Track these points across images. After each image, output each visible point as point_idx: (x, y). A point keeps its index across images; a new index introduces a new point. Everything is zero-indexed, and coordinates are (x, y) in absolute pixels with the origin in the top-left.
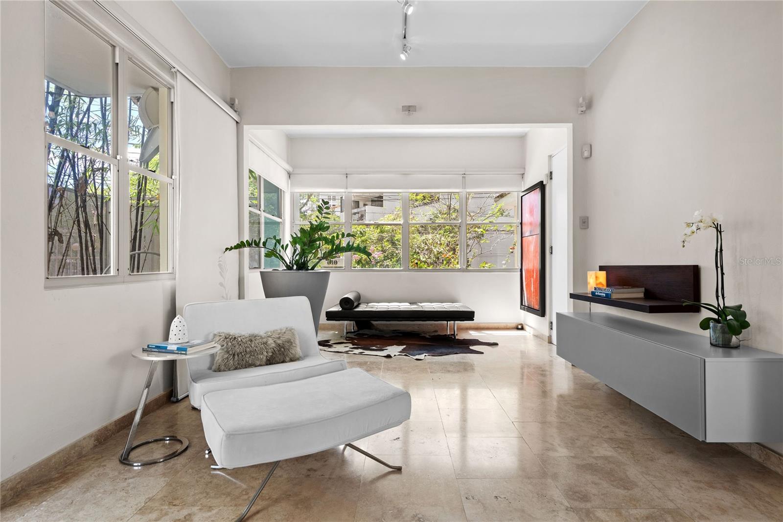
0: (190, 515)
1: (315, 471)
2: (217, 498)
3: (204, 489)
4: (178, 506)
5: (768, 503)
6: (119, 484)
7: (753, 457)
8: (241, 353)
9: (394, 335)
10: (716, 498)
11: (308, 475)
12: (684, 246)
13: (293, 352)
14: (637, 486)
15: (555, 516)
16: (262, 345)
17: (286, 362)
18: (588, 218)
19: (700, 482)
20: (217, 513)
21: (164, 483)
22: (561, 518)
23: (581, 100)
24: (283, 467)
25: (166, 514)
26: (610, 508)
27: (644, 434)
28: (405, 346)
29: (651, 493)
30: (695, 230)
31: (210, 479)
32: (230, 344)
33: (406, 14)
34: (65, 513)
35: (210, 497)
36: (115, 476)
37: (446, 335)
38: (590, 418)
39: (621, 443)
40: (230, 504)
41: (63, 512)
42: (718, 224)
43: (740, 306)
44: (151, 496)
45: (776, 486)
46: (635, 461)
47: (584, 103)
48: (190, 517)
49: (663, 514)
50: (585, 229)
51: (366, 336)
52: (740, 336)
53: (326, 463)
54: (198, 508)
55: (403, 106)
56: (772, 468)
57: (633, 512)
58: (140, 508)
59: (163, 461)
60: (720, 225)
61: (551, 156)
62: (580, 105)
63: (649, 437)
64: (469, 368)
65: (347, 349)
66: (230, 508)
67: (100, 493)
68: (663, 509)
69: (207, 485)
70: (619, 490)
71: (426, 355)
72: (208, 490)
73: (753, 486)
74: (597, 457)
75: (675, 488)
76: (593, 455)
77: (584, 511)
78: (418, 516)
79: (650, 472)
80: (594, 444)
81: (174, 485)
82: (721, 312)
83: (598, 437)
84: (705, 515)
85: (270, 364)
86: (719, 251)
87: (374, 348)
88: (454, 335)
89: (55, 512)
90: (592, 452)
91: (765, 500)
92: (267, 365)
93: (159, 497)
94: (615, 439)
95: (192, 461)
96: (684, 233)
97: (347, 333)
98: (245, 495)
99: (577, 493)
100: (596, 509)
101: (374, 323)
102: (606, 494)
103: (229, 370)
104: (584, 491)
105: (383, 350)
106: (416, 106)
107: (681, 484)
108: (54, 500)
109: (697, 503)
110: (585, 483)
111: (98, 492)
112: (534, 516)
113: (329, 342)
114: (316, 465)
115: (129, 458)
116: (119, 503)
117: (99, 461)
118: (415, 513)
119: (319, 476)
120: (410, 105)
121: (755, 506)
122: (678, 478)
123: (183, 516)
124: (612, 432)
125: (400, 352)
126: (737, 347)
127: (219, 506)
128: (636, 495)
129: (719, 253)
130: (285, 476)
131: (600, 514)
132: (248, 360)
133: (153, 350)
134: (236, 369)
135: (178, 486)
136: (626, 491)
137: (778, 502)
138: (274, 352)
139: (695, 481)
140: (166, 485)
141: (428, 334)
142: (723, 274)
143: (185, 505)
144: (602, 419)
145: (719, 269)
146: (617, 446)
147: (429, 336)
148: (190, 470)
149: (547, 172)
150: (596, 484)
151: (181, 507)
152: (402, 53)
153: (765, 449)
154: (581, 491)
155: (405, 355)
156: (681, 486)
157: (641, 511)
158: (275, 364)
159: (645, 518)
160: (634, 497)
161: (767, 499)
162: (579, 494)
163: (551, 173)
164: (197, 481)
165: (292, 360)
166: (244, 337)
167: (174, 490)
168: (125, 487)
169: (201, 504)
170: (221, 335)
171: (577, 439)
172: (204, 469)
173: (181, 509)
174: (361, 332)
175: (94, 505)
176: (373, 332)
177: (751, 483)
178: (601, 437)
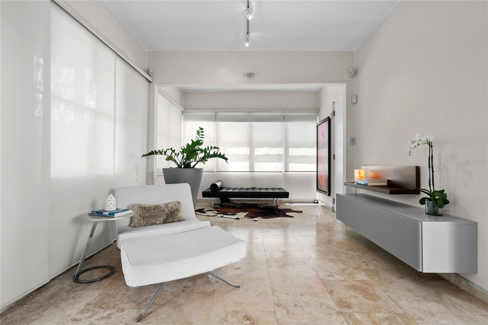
0: (110, 314)
1: (188, 287)
2: (128, 304)
3: (121, 298)
4: (104, 308)
5: (460, 310)
6: (71, 294)
7: (452, 281)
8: (148, 216)
9: (242, 206)
10: (428, 307)
11: (184, 290)
12: (410, 155)
13: (179, 216)
14: (380, 299)
15: (330, 317)
16: (160, 212)
17: (175, 222)
18: (355, 138)
19: (419, 296)
20: (127, 313)
21: (97, 294)
22: (334, 318)
23: (351, 70)
24: (169, 285)
25: (97, 313)
26: (364, 313)
27: (386, 267)
28: (248, 213)
29: (389, 303)
30: (417, 146)
31: (125, 292)
32: (142, 211)
33: (248, 20)
34: (36, 312)
35: (124, 303)
36: (70, 289)
37: (272, 206)
38: (354, 256)
39: (372, 272)
40: (135, 307)
41: (35, 311)
42: (430, 142)
43: (443, 191)
44: (89, 302)
45: (465, 299)
46: (380, 283)
47: (353, 71)
48: (111, 315)
49: (396, 317)
50: (353, 145)
51: (226, 207)
52: (444, 209)
53: (195, 283)
54: (116, 310)
55: (247, 73)
56: (463, 288)
57: (377, 315)
58: (81, 309)
59: (99, 281)
60: (432, 142)
61: (334, 102)
62: (351, 73)
63: (389, 268)
64: (284, 226)
65: (214, 214)
66: (135, 310)
67: (59, 300)
68: (396, 313)
69: (123, 295)
70: (370, 301)
71: (260, 218)
72: (123, 299)
73: (451, 300)
74: (358, 281)
75: (404, 300)
76: (355, 279)
77: (348, 314)
78: (247, 316)
79: (389, 290)
80: (356, 273)
81: (103, 295)
82: (432, 194)
83: (358, 268)
84: (421, 317)
85: (165, 223)
86: (431, 157)
87: (230, 213)
88: (277, 206)
89: (31, 311)
90: (355, 278)
91: (458, 308)
92: (163, 223)
93: (93, 303)
94: (369, 269)
95: (116, 281)
96: (410, 147)
97: (215, 205)
98: (145, 302)
99: (344, 303)
100: (355, 313)
101: (230, 199)
102: (362, 303)
103: (141, 226)
104: (349, 302)
105: (235, 215)
106: (254, 73)
107: (408, 298)
108: (31, 304)
109: (417, 310)
110: (349, 297)
111: (58, 299)
112: (317, 317)
113: (204, 210)
114: (189, 284)
115: (79, 279)
116: (69, 306)
117: (61, 280)
118: (245, 315)
119: (190, 291)
120: (251, 72)
121: (452, 312)
122: (406, 294)
123: (106, 315)
124: (367, 265)
125: (245, 216)
126: (441, 215)
127: (128, 309)
128: (380, 305)
129: (431, 159)
130: (170, 291)
131: (358, 316)
132: (152, 220)
133: (95, 214)
134: (145, 226)
135: (106, 296)
136: (374, 302)
137: (466, 309)
138: (168, 216)
139: (416, 296)
140: (99, 295)
141: (262, 206)
142: (433, 171)
143: (108, 308)
144: (361, 257)
145: (431, 169)
146: (370, 274)
147: (263, 207)
148: (114, 286)
149: (332, 111)
150: (356, 297)
151: (106, 309)
152: (247, 42)
153: (459, 277)
154: (347, 302)
155: (247, 218)
156: (407, 299)
157: (383, 314)
158: (168, 223)
159: (385, 319)
160: (378, 306)
161: (459, 308)
162: (346, 303)
163: (334, 112)
164: (117, 293)
165: (178, 221)
166: (150, 207)
167: (103, 299)
168: (74, 297)
169: (118, 307)
170: (137, 206)
171: (346, 270)
172: (122, 286)
173: (106, 311)
174: (223, 204)
175: (54, 307)
176: (230, 204)
177: (450, 297)
178: (361, 268)
